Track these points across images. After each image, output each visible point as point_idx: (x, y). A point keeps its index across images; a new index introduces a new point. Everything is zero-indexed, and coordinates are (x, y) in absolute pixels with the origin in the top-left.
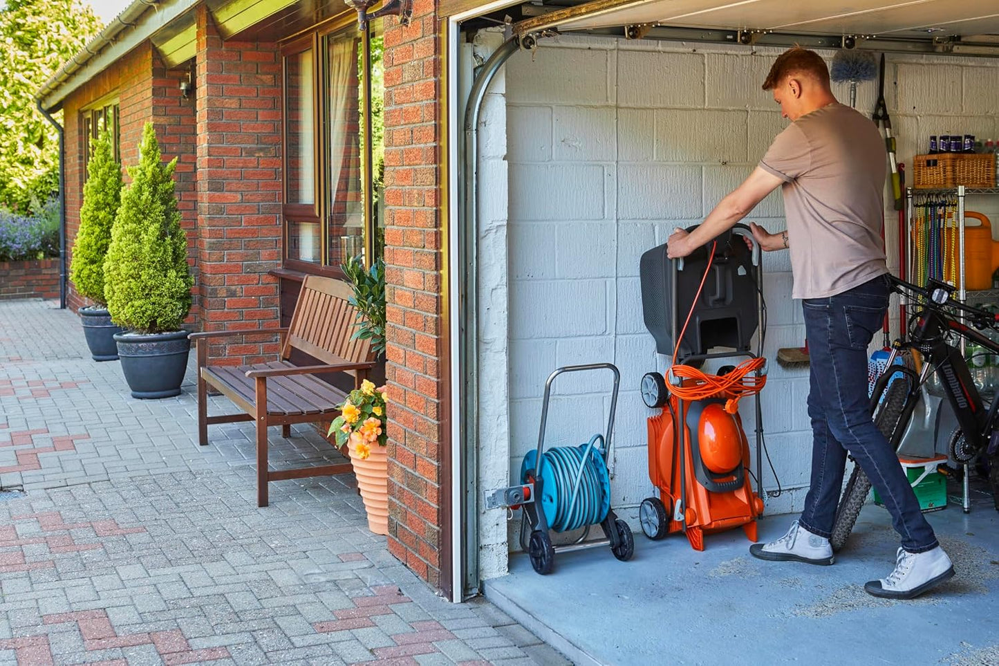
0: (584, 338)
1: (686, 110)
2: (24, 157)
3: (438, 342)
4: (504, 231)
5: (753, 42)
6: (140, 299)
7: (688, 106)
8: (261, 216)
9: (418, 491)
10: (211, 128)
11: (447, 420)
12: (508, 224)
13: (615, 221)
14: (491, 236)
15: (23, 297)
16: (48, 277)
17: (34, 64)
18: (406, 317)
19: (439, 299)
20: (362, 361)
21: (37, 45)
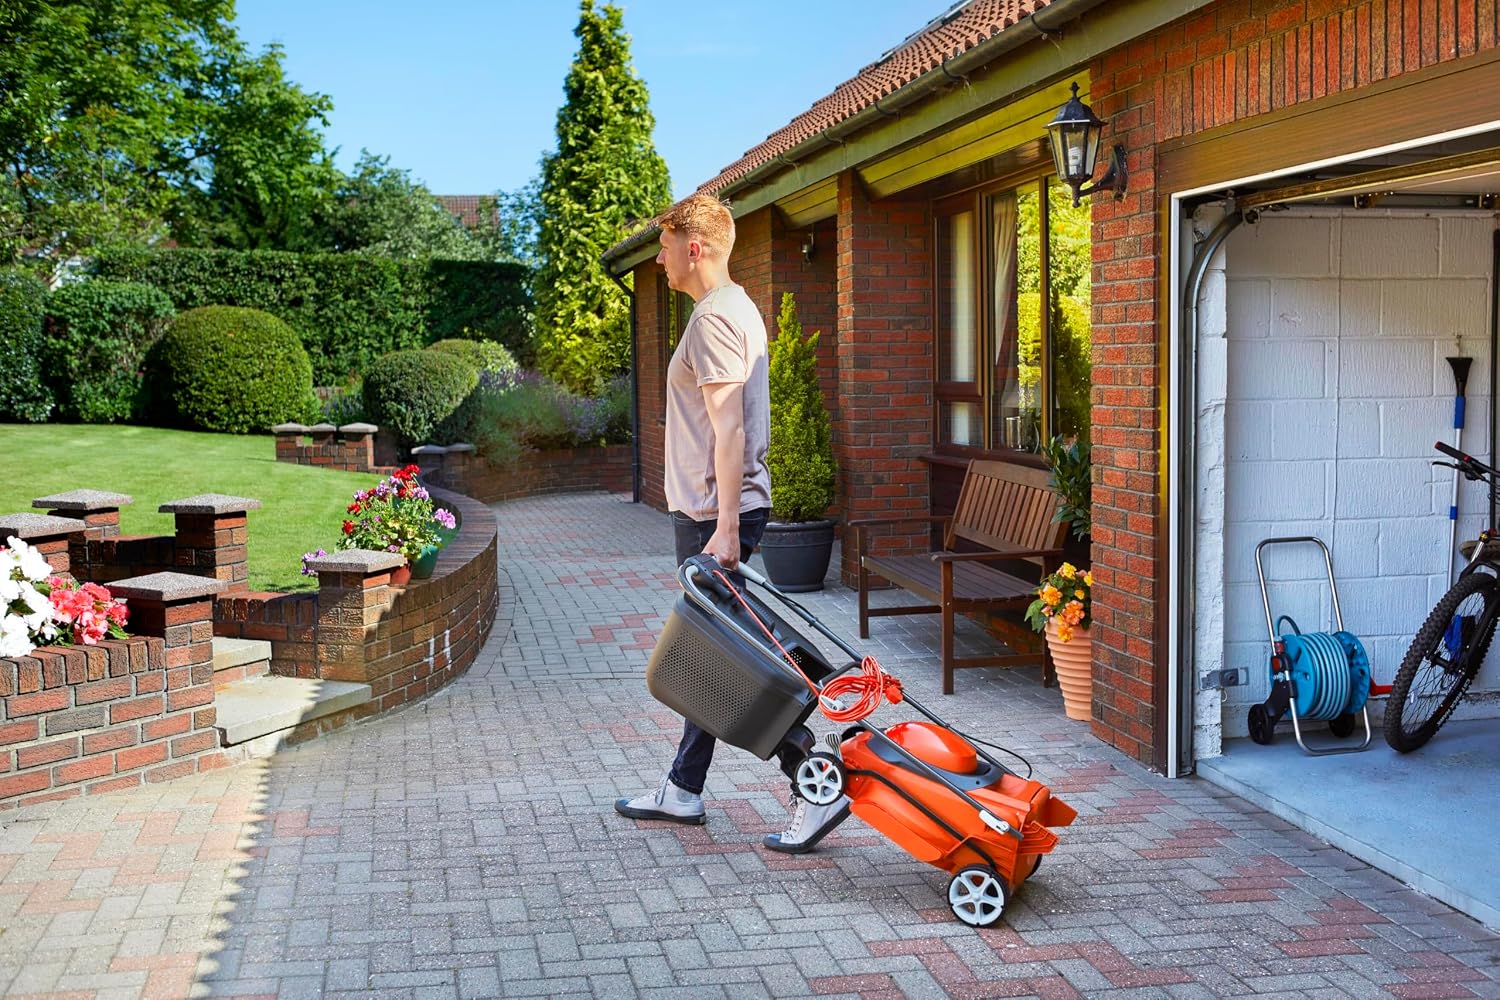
0: (1301, 522)
1: (1417, 279)
2: (582, 327)
3: (1156, 522)
4: (1222, 410)
5: (1497, 205)
6: (784, 485)
7: (1419, 275)
8: (909, 395)
9: (1129, 670)
10: (857, 298)
11: (1164, 599)
12: (1227, 404)
13: (1336, 400)
14: (1209, 415)
15: (588, 489)
16: (614, 467)
17: (592, 219)
18: (1116, 498)
19: (1156, 479)
20: (1049, 547)
21: (594, 197)
